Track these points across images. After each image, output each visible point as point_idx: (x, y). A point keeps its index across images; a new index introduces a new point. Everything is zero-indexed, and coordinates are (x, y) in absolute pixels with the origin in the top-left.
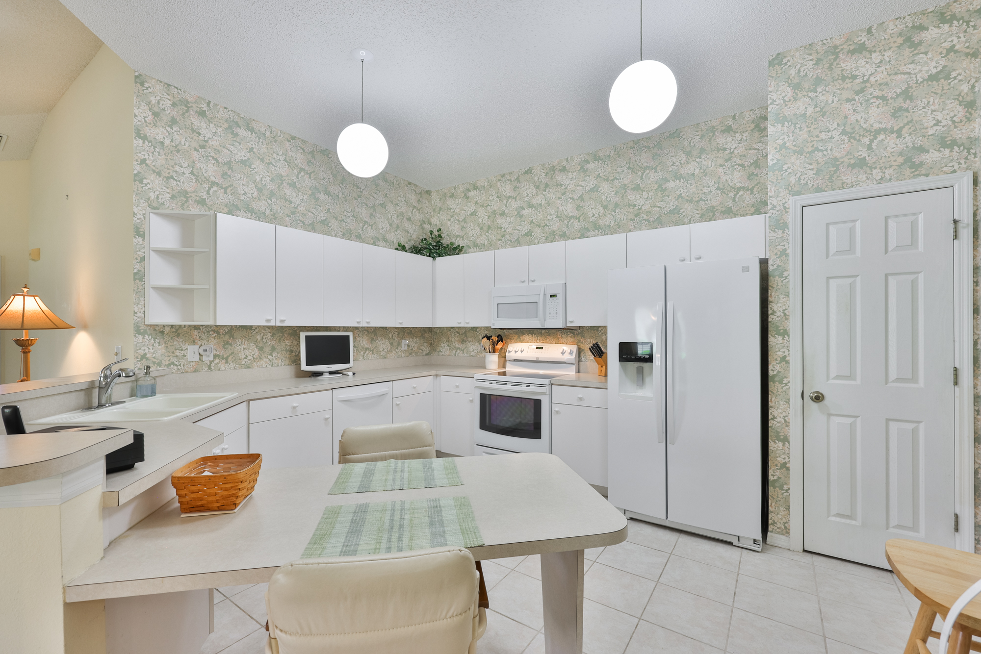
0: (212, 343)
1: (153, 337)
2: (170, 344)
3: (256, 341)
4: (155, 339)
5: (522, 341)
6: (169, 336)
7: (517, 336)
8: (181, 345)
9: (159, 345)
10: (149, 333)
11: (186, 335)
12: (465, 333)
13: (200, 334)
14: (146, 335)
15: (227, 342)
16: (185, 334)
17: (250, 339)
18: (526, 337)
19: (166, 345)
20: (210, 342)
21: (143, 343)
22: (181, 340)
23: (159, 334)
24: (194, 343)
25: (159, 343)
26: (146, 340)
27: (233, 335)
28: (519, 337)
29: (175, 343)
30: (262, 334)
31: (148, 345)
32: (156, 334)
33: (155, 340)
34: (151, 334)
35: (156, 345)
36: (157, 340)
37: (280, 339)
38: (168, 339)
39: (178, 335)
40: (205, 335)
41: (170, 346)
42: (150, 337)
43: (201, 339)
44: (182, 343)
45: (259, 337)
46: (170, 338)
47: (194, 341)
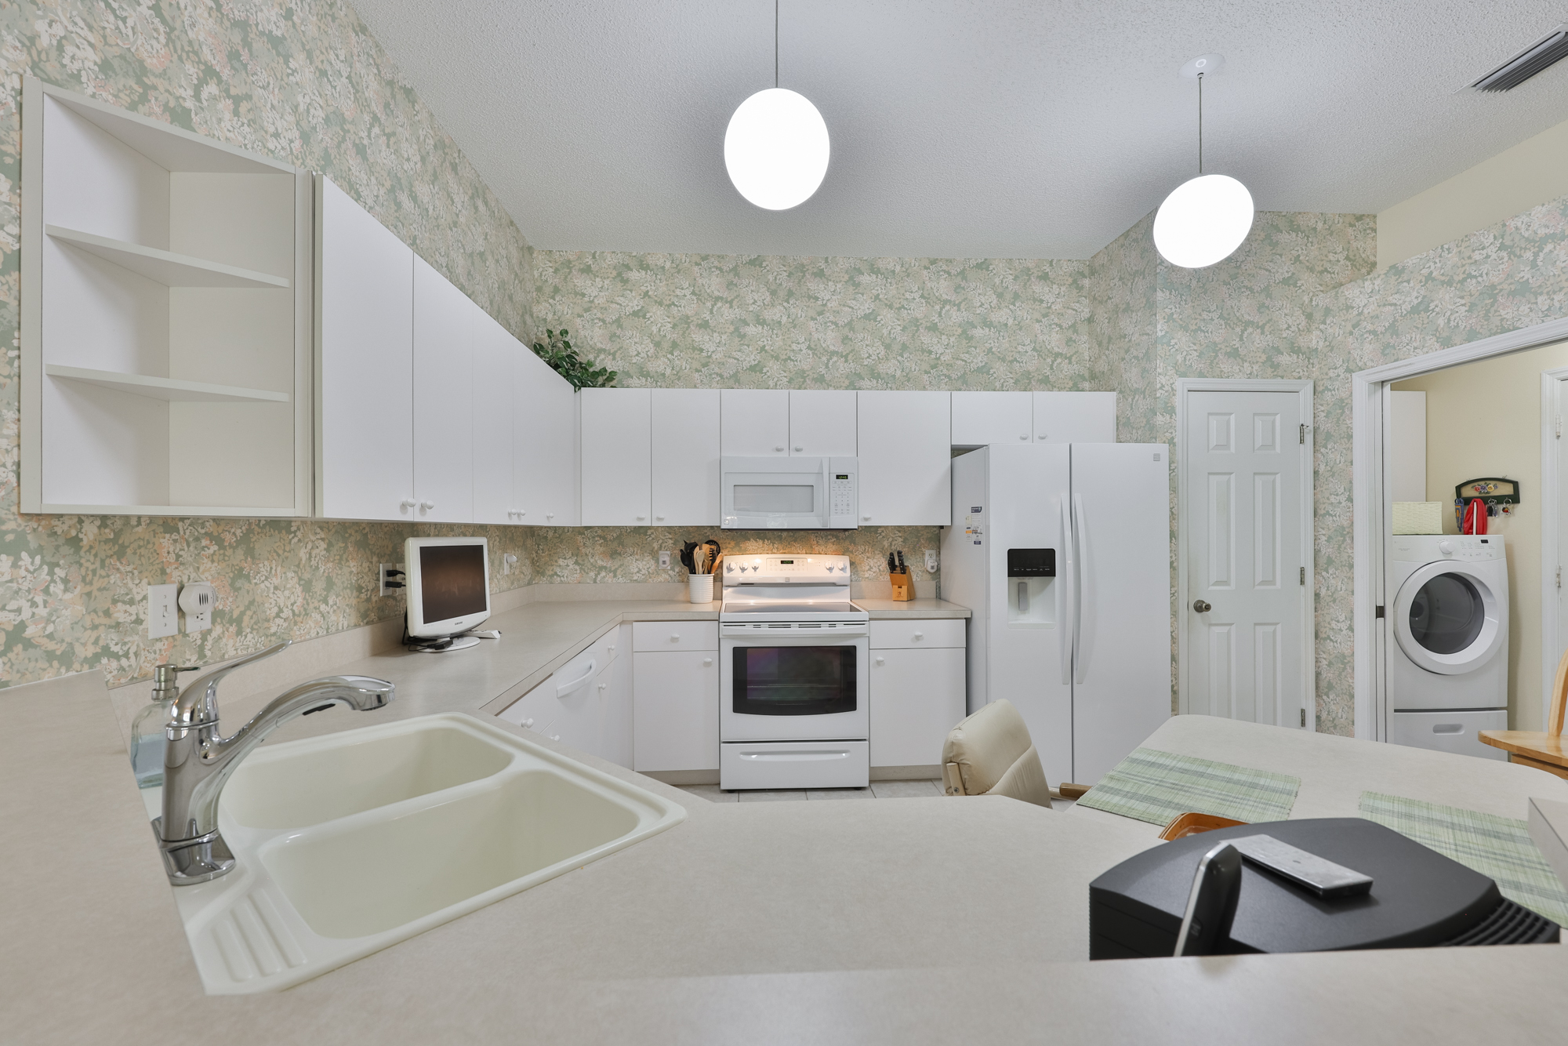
0: (207, 574)
1: (48, 559)
2: (98, 583)
3: (298, 566)
4: (53, 566)
5: (743, 552)
6: (96, 556)
7: (733, 543)
8: (131, 585)
9: (66, 590)
10: (33, 545)
11: (142, 551)
12: (619, 537)
13: (178, 546)
14: (24, 555)
15: (241, 569)
16: (140, 547)
17: (287, 558)
18: (752, 544)
19: (88, 589)
20: (203, 573)
21: (14, 585)
22: (129, 569)
23: (66, 550)
24: (162, 576)
25: (65, 581)
26: (23, 573)
27: (254, 548)
28: (737, 544)
29: (112, 580)
30: (310, 546)
31: (29, 591)
32: (57, 548)
33: (51, 573)
34: (40, 550)
35: (57, 589)
36: (60, 573)
37: (341, 559)
38: (91, 567)
39: (120, 554)
40: (191, 548)
41: (99, 590)
42: (38, 559)
43: (182, 564)
44: (133, 579)
45: (303, 554)
46: (98, 564)
47: (163, 572)
